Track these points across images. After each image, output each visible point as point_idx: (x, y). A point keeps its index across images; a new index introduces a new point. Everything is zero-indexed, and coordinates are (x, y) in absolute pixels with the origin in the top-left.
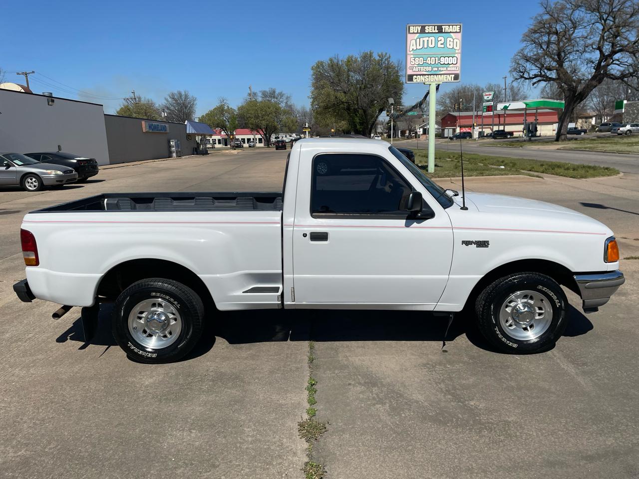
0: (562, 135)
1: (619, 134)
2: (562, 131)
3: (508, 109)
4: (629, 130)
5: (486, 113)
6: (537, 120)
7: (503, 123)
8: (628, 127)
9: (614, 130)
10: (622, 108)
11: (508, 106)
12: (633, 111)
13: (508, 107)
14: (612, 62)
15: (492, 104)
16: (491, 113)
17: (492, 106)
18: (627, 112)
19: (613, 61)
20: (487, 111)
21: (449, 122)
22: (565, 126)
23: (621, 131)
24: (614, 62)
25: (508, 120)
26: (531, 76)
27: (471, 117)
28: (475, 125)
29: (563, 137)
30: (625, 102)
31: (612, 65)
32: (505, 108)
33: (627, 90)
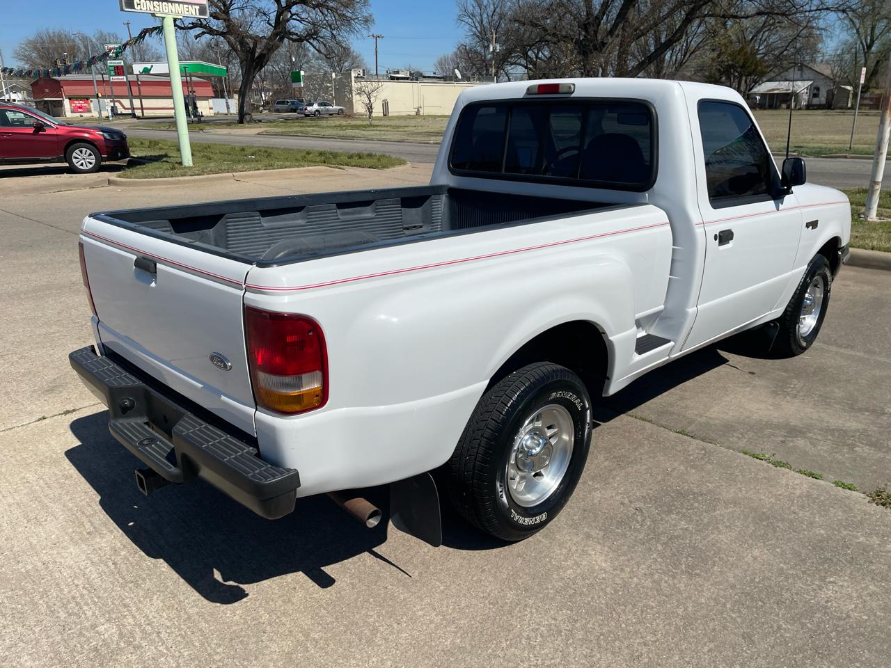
0: (246, 114)
1: (307, 116)
2: (245, 109)
3: (151, 72)
4: (317, 111)
5: (114, 77)
6: (194, 92)
7: (138, 95)
8: (316, 107)
9: (300, 110)
10: (300, 82)
11: (149, 67)
12: (313, 85)
13: (150, 70)
14: (291, 17)
15: (122, 64)
16: (123, 78)
17: (122, 67)
18: (307, 86)
19: (292, 15)
20: (116, 75)
21: (47, 91)
22: (247, 102)
23: (309, 112)
24: (294, 17)
25: (145, 90)
26: (186, 25)
27: (90, 83)
28: (100, 95)
29: (247, 117)
30: (302, 73)
31: (292, 21)
32: (146, 71)
33: (290, 57)
